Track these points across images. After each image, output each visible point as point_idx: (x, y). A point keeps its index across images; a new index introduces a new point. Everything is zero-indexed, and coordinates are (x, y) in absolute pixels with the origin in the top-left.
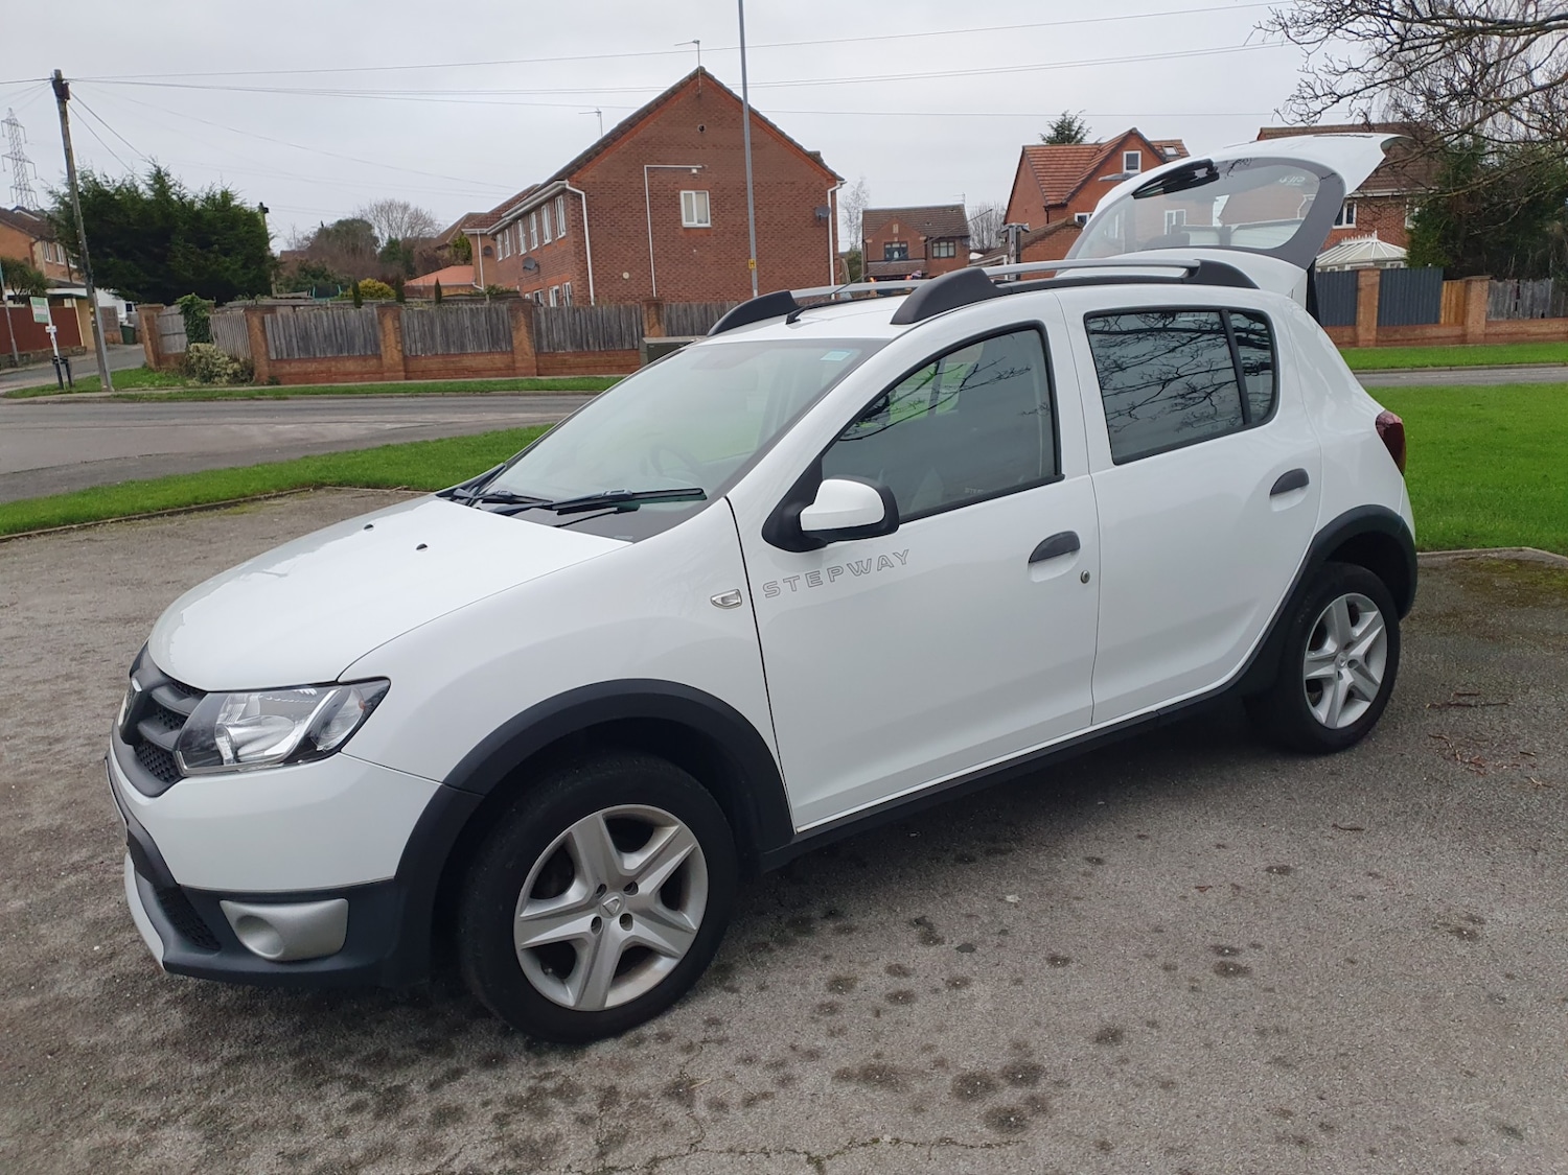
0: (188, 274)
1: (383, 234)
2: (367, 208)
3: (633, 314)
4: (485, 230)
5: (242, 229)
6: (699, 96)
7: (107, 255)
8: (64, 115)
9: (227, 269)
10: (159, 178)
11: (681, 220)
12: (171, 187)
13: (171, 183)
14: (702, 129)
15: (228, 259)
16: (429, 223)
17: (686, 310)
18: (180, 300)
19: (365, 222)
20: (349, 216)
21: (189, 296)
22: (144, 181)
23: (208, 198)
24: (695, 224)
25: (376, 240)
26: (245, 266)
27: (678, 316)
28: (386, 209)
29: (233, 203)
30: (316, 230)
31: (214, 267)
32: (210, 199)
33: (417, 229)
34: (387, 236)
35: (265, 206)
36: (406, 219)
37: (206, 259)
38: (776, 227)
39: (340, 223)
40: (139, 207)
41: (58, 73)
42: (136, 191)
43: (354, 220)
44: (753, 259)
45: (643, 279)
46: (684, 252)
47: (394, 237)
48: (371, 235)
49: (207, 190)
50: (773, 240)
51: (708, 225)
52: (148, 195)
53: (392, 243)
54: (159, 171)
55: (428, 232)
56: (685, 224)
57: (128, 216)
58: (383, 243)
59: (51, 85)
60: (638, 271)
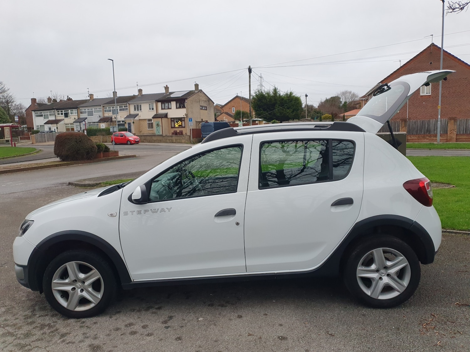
0: (278, 114)
1: (343, 100)
2: (339, 93)
3: (397, 124)
4: (365, 98)
5: (293, 102)
6: (431, 53)
7: (261, 110)
8: (250, 77)
9: (288, 112)
10: (275, 90)
11: (420, 93)
12: (277, 92)
13: (278, 91)
14: (431, 63)
15: (288, 110)
16: (357, 96)
17: (415, 122)
18: (272, 121)
19: (339, 97)
20: (334, 96)
21: (274, 120)
22: (272, 91)
23: (286, 94)
24: (425, 94)
25: (341, 102)
26: (293, 112)
27: (412, 125)
28: (344, 93)
29: (292, 95)
30: (325, 100)
31: (285, 112)
32: (287, 94)
33: (353, 99)
34: (344, 101)
35: (307, 94)
36: (350, 95)
37: (283, 110)
38: (457, 94)
39: (332, 98)
40: (269, 98)
41: (250, 66)
42: (270, 94)
43: (336, 97)
44: (440, 105)
45: (404, 112)
46: (420, 103)
47: (346, 101)
48: (340, 101)
49: (286, 92)
50: (456, 98)
51: (430, 94)
52: (272, 94)
53: (345, 103)
54: (275, 88)
55: (357, 99)
56: (421, 94)
57: (267, 100)
58: (343, 103)
59: (248, 70)
60: (403, 110)
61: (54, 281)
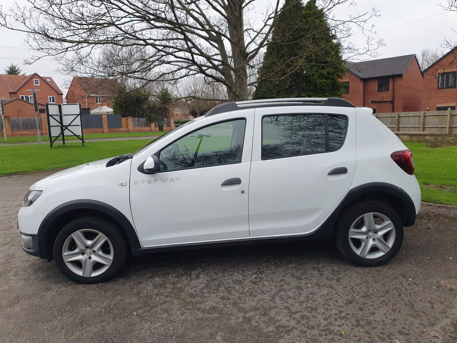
61: (64, 254)
